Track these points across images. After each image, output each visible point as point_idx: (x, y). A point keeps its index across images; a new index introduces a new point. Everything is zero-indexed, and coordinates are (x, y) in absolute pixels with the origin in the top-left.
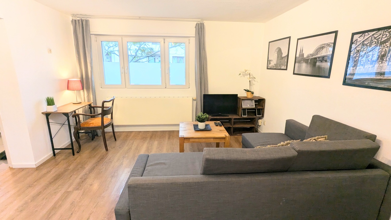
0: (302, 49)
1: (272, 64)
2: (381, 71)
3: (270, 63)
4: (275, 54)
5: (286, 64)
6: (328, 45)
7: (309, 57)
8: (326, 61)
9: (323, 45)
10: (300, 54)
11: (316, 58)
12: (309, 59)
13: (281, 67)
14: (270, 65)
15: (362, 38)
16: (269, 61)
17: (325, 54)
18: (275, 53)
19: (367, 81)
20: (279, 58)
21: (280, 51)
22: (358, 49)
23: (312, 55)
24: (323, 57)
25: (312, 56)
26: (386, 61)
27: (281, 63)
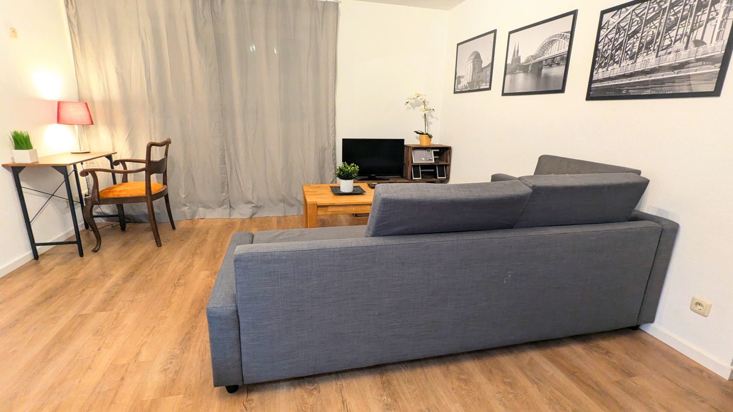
0: (516, 50)
1: (464, 83)
2: (646, 68)
3: (459, 83)
4: (469, 65)
5: (488, 79)
6: (562, 36)
7: (530, 61)
8: (558, 64)
9: (553, 37)
10: (514, 58)
11: (541, 62)
12: (528, 65)
13: (479, 86)
14: (459, 86)
15: (616, 17)
16: (457, 79)
17: (557, 53)
18: (468, 63)
19: (626, 88)
20: (477, 71)
21: (477, 57)
22: (610, 37)
23: (534, 57)
24: (553, 58)
25: (535, 59)
26: (654, 50)
27: (480, 79)
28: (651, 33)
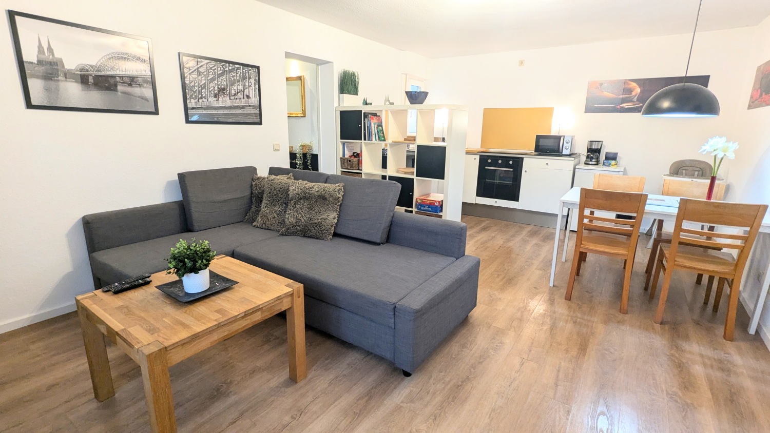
2: (226, 105)
6: (138, 58)
7: (88, 71)
9: (124, 54)
17: (135, 73)
23: (95, 68)
24: (133, 78)
25: (99, 71)
26: (227, 95)
28: (222, 83)
